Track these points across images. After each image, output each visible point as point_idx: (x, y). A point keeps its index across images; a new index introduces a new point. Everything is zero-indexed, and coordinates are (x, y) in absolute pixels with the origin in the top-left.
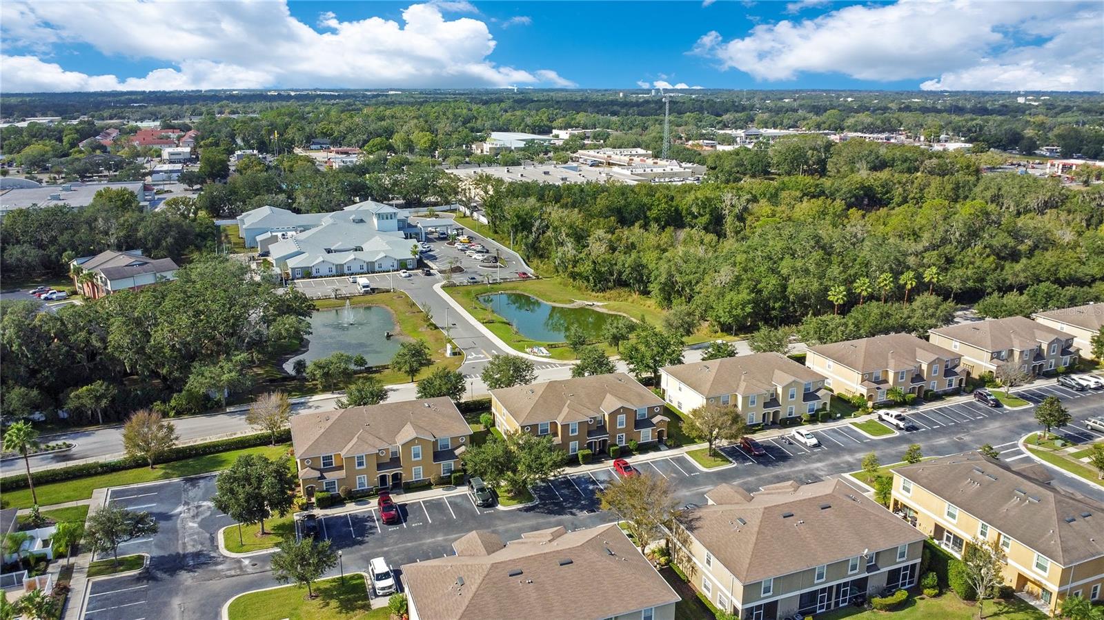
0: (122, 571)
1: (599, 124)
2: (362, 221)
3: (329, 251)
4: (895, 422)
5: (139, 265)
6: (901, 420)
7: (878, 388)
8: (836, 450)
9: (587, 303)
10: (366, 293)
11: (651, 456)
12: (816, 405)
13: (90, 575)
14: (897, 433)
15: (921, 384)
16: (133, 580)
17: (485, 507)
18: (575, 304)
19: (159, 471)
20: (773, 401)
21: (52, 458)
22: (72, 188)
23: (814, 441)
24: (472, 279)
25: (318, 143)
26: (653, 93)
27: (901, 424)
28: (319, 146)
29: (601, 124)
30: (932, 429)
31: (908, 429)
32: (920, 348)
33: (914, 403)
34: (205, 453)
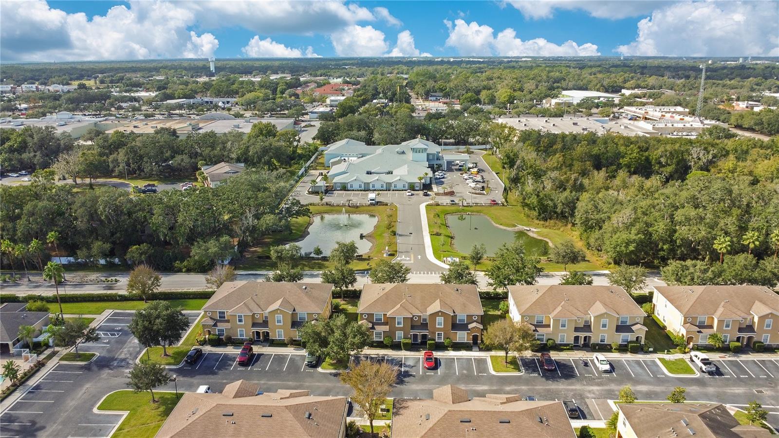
0: (77, 361)
1: (665, 85)
3: (369, 173)
4: (700, 364)
6: (705, 364)
7: (699, 332)
8: (626, 377)
9: (526, 228)
10: (371, 204)
11: (463, 354)
12: (630, 337)
13: (61, 359)
14: (698, 375)
15: (750, 334)
16: (79, 367)
17: (310, 367)
18: (517, 228)
20: (587, 327)
21: (104, 287)
22: (251, 121)
23: (607, 367)
24: (452, 201)
25: (434, 96)
26: (741, 60)
27: (704, 367)
28: (435, 98)
29: (667, 86)
30: (739, 378)
31: (711, 373)
32: (761, 301)
33: (738, 351)
34: (181, 298)
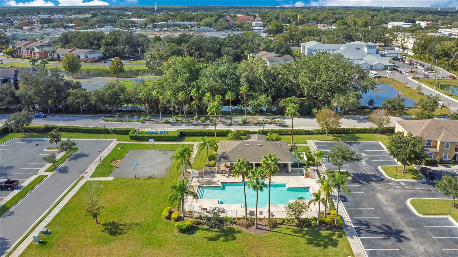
2: (358, 49)
5: (279, 57)
10: (376, 77)
19: (331, 137)
21: (279, 125)
25: (311, 23)
34: (348, 133)
